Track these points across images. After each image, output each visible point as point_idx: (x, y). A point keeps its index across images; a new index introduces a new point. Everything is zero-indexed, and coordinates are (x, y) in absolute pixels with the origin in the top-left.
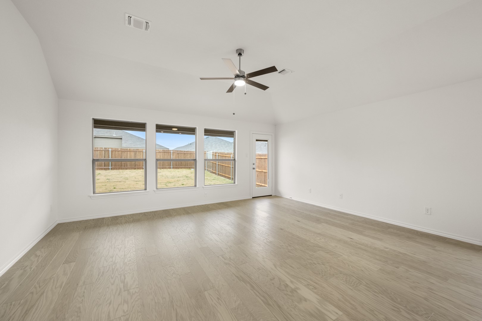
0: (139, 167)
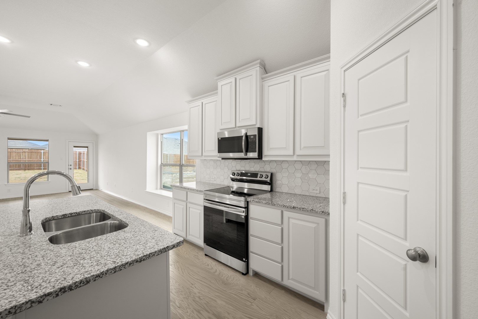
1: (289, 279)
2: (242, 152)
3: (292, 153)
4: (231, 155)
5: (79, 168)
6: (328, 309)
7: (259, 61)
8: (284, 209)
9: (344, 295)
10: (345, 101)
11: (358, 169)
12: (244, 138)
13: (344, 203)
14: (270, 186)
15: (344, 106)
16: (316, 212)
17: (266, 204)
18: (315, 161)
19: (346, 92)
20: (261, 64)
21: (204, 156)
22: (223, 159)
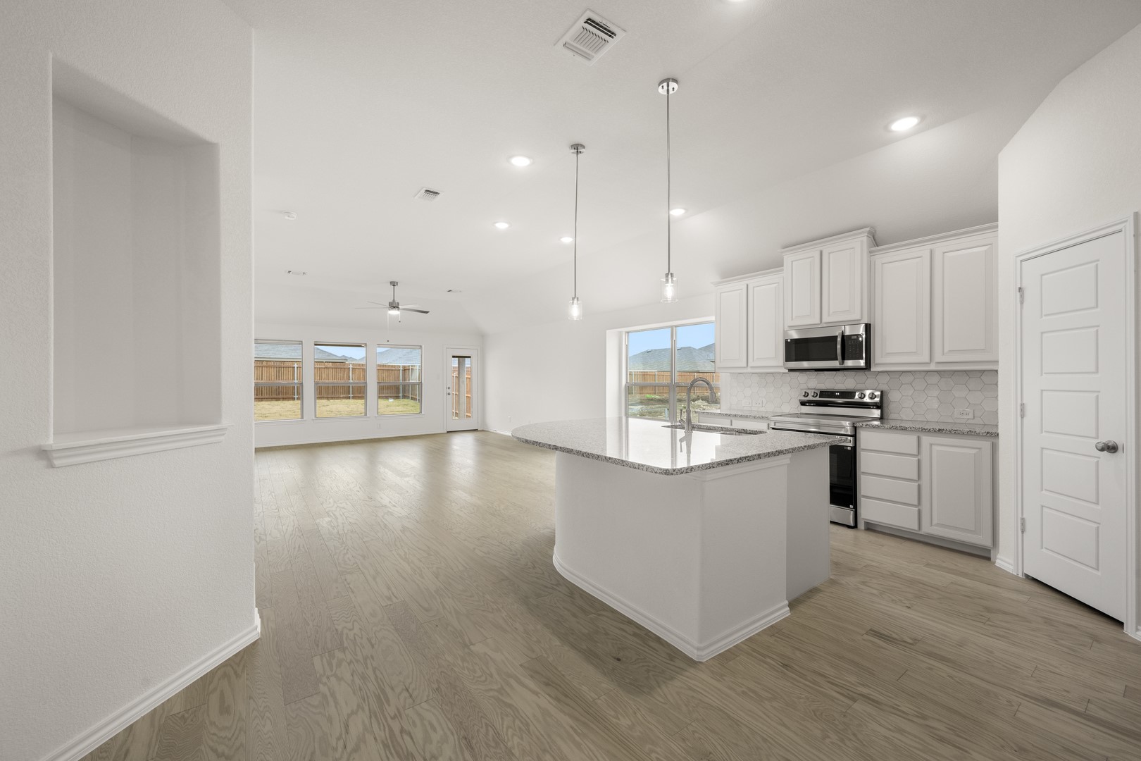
0: (285, 396)
1: (931, 525)
2: (837, 359)
3: (928, 361)
4: (805, 364)
5: (404, 397)
6: (996, 559)
7: (868, 229)
8: (920, 434)
9: (1023, 524)
10: (1022, 296)
11: (1042, 375)
12: (839, 339)
13: (1022, 417)
14: (880, 410)
15: (1022, 303)
16: (978, 435)
17: (890, 428)
18: (965, 371)
19: (1024, 285)
20: (869, 232)
21: (751, 367)
22: (791, 370)
